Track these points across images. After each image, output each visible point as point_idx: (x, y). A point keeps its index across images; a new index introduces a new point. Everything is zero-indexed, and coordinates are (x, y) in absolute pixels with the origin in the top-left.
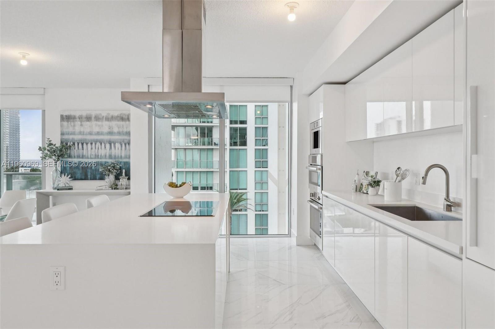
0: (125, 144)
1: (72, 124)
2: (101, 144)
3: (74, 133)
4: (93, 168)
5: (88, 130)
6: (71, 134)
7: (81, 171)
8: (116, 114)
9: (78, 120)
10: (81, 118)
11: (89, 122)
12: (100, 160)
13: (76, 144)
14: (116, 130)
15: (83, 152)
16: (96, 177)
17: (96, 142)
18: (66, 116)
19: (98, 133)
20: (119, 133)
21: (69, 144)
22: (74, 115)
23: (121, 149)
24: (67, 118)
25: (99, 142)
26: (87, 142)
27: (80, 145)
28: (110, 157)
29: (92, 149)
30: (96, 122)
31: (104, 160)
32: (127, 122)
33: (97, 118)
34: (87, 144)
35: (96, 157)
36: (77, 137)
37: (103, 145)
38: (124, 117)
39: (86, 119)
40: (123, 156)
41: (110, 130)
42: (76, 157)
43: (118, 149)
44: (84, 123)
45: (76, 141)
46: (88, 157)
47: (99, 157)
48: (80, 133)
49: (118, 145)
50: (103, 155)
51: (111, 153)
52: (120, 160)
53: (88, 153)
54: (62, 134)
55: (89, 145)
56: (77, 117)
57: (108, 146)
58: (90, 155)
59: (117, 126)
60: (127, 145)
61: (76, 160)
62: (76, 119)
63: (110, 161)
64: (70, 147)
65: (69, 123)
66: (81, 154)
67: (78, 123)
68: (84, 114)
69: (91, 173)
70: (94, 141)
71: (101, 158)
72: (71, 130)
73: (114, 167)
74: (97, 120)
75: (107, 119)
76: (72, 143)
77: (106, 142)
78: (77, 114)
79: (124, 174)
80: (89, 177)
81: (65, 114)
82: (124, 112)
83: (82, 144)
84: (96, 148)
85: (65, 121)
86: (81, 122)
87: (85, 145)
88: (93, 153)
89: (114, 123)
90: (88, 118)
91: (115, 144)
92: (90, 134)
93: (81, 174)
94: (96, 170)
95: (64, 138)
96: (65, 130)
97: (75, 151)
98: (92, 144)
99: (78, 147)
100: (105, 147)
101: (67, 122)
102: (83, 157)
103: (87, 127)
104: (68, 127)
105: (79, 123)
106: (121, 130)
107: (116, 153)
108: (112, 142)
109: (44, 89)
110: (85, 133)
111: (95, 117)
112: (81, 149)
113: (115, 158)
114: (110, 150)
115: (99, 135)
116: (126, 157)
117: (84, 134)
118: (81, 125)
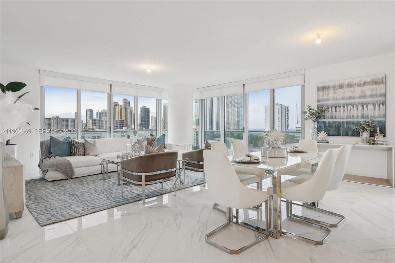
0: (379, 105)
1: (327, 92)
2: (353, 107)
3: (328, 100)
4: (345, 126)
5: (341, 96)
6: (325, 100)
7: (334, 129)
8: (368, 79)
9: (331, 89)
10: (335, 87)
11: (342, 89)
12: (352, 120)
13: (330, 108)
14: (368, 93)
15: (336, 114)
16: (348, 134)
17: (348, 105)
18: (322, 87)
19: (350, 98)
20: (372, 96)
21: (324, 109)
22: (328, 86)
23: (375, 110)
24: (322, 89)
25: (351, 105)
26: (340, 106)
27: (334, 109)
28: (363, 117)
29: (344, 111)
30: (348, 89)
31: (355, 120)
32: (382, 85)
33: (350, 86)
34: (340, 107)
35: (348, 117)
36: (330, 103)
37: (355, 107)
38: (378, 81)
39: (339, 87)
40: (376, 115)
41: (362, 94)
42: (330, 118)
43: (371, 110)
44: (337, 91)
45: (330, 105)
46: (340, 118)
47: (351, 117)
48: (334, 99)
49: (370, 106)
50: (355, 115)
51: (364, 113)
52: (374, 120)
53: (340, 115)
54: (318, 101)
55: (342, 108)
56: (331, 87)
57: (360, 108)
58: (343, 116)
59: (370, 90)
60: (381, 106)
61: (330, 120)
62: (330, 88)
63: (362, 120)
64: (325, 110)
65: (324, 92)
66: (334, 116)
67: (331, 91)
68: (337, 83)
69: (344, 131)
70: (346, 104)
71: (353, 118)
72: (325, 97)
73: (368, 125)
74: (349, 87)
75: (360, 85)
76: (326, 108)
77: (358, 105)
78: (331, 84)
79: (378, 131)
80: (342, 134)
81: (320, 86)
82: (378, 76)
83: (335, 108)
84: (348, 110)
85: (321, 91)
86: (334, 90)
87: (338, 108)
88: (346, 115)
89: (366, 88)
90: (341, 87)
91: (367, 106)
92: (343, 99)
93: (334, 131)
94: (348, 128)
95: (319, 104)
96: (321, 98)
97: (328, 114)
98: (344, 107)
99: (332, 110)
100: (357, 109)
101: (322, 91)
102: (336, 118)
103: (340, 93)
104: (323, 95)
105: (333, 91)
106: (374, 93)
107: (368, 113)
108: (364, 104)
109: (304, 69)
110: (338, 99)
111: (347, 84)
112: (335, 111)
113: (368, 117)
114: (362, 111)
115: (351, 99)
116: (380, 116)
117: (336, 100)
118: (335, 93)
